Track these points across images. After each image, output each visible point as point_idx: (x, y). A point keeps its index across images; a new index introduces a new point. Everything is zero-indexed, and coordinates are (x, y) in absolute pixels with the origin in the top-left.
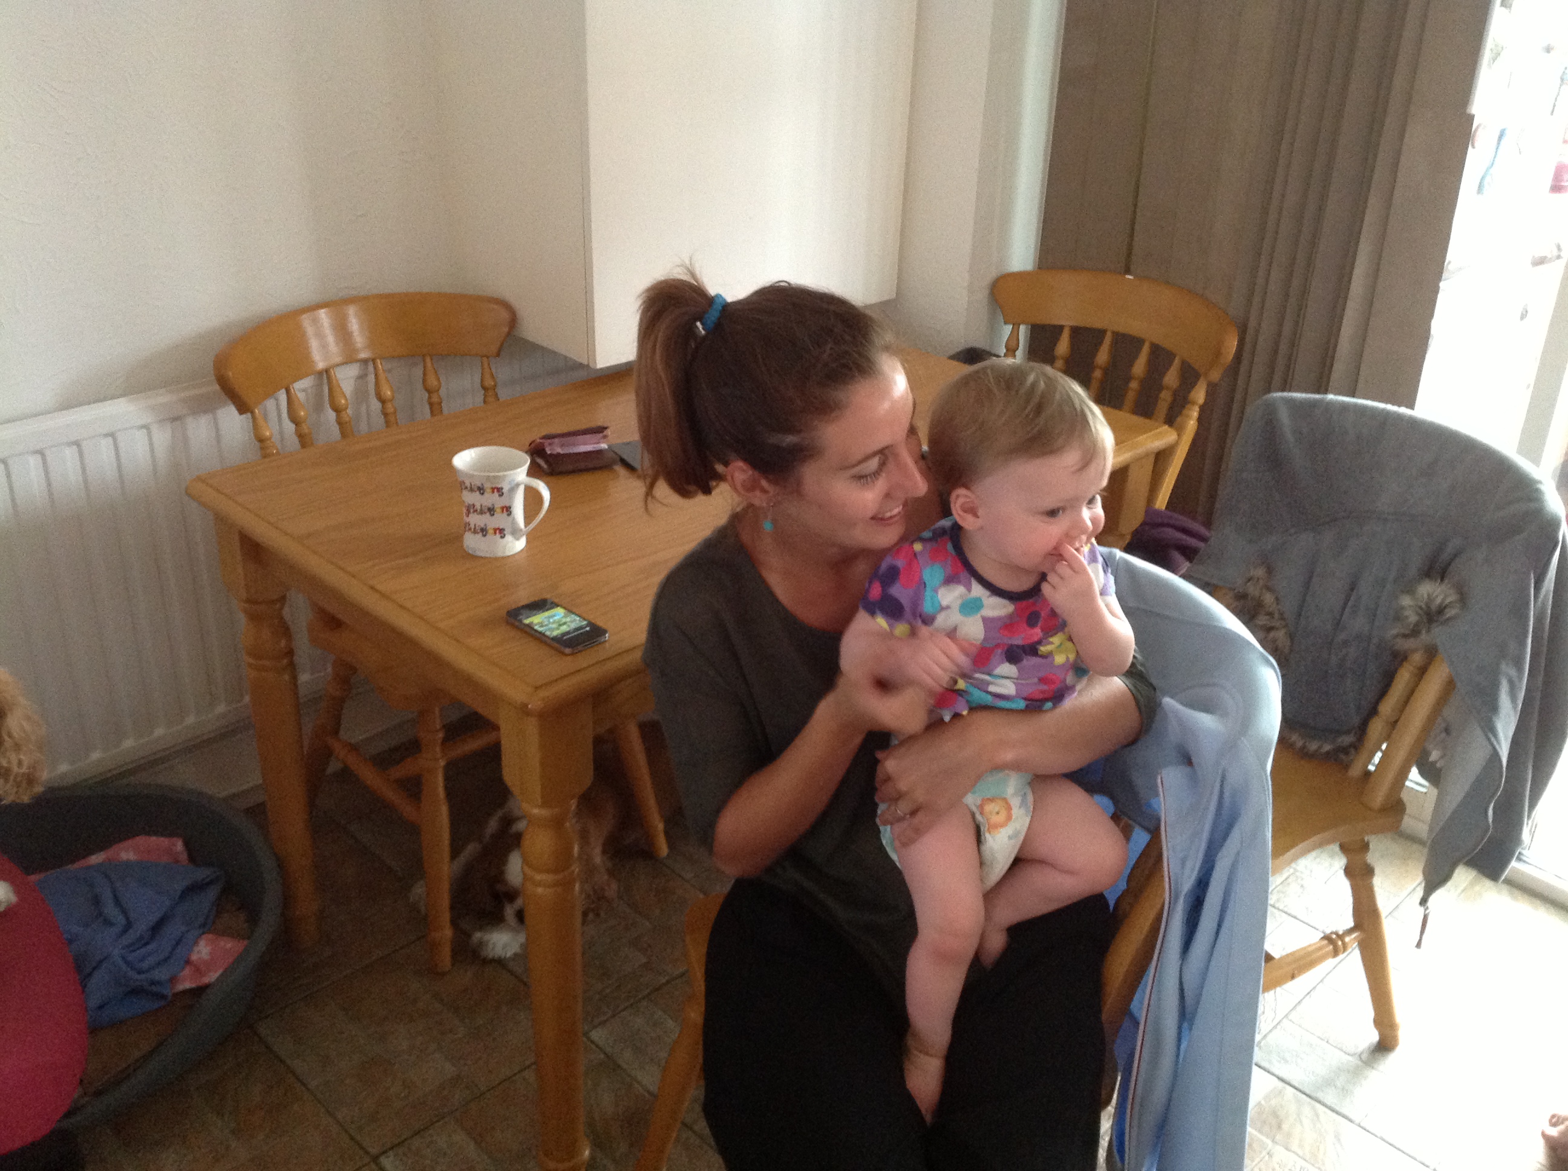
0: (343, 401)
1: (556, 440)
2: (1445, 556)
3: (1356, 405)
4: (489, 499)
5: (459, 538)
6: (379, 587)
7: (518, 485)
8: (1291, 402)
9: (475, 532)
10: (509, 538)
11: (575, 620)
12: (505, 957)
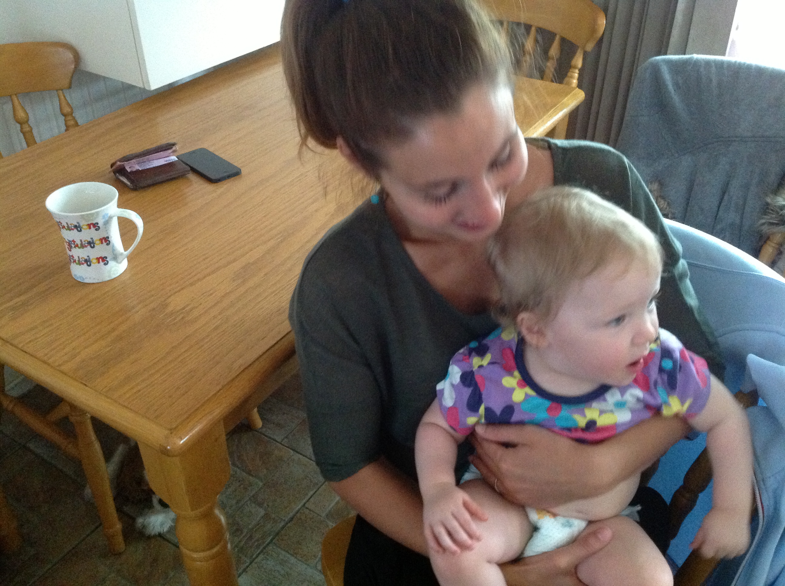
1: (134, 160)
4: (87, 235)
5: (67, 269)
7: (111, 218)
8: (669, 63)
9: (80, 263)
10: (112, 263)
12: (163, 532)
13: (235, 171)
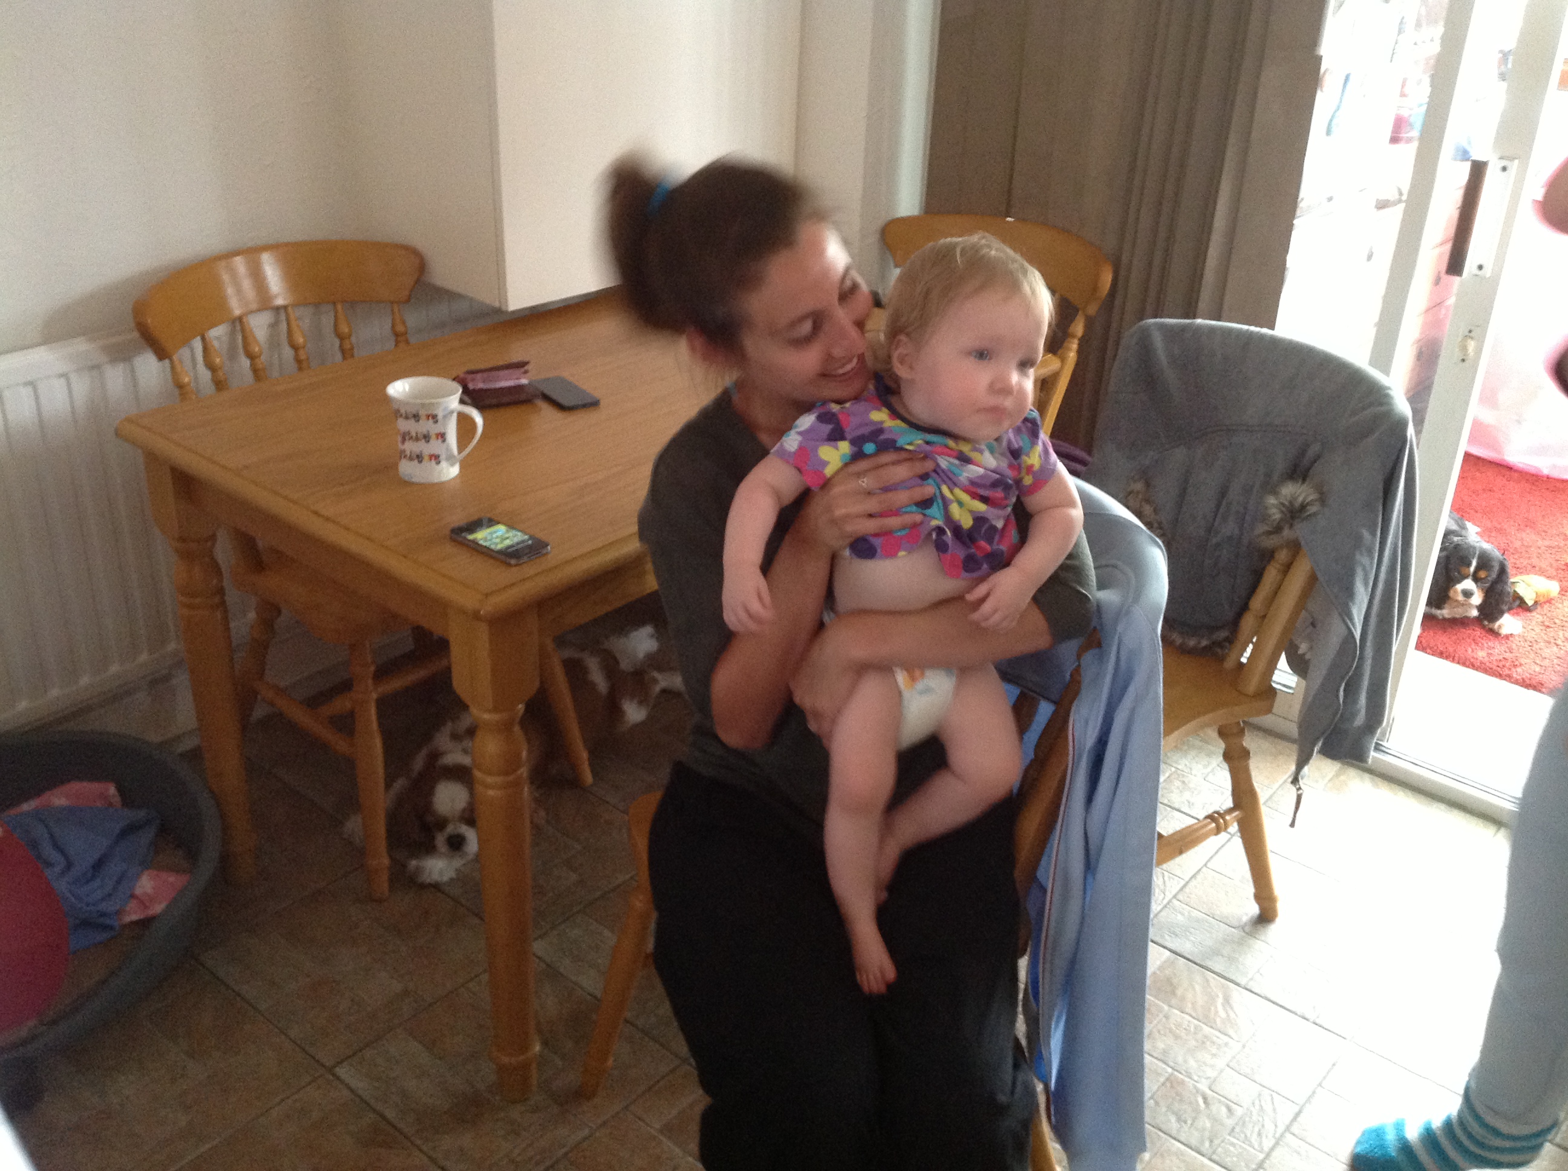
0: (257, 349)
1: (479, 376)
2: (1306, 462)
3: (1221, 328)
4: (425, 426)
5: (395, 466)
6: (324, 512)
7: (452, 412)
8: (1162, 326)
9: (411, 459)
10: (444, 464)
11: (516, 535)
13: (590, 401)
